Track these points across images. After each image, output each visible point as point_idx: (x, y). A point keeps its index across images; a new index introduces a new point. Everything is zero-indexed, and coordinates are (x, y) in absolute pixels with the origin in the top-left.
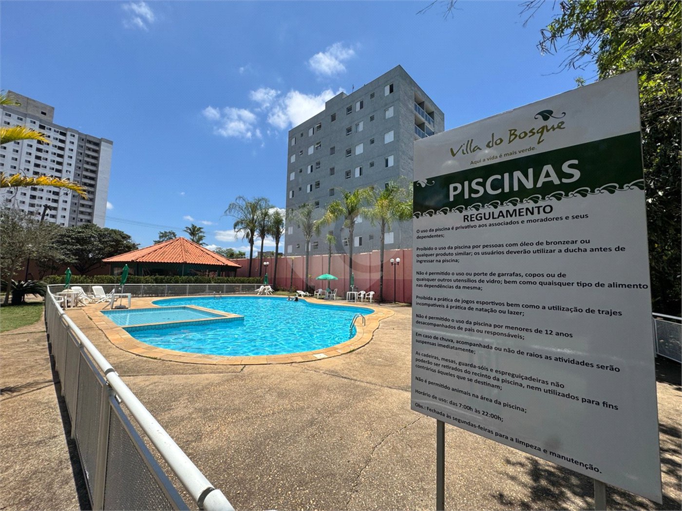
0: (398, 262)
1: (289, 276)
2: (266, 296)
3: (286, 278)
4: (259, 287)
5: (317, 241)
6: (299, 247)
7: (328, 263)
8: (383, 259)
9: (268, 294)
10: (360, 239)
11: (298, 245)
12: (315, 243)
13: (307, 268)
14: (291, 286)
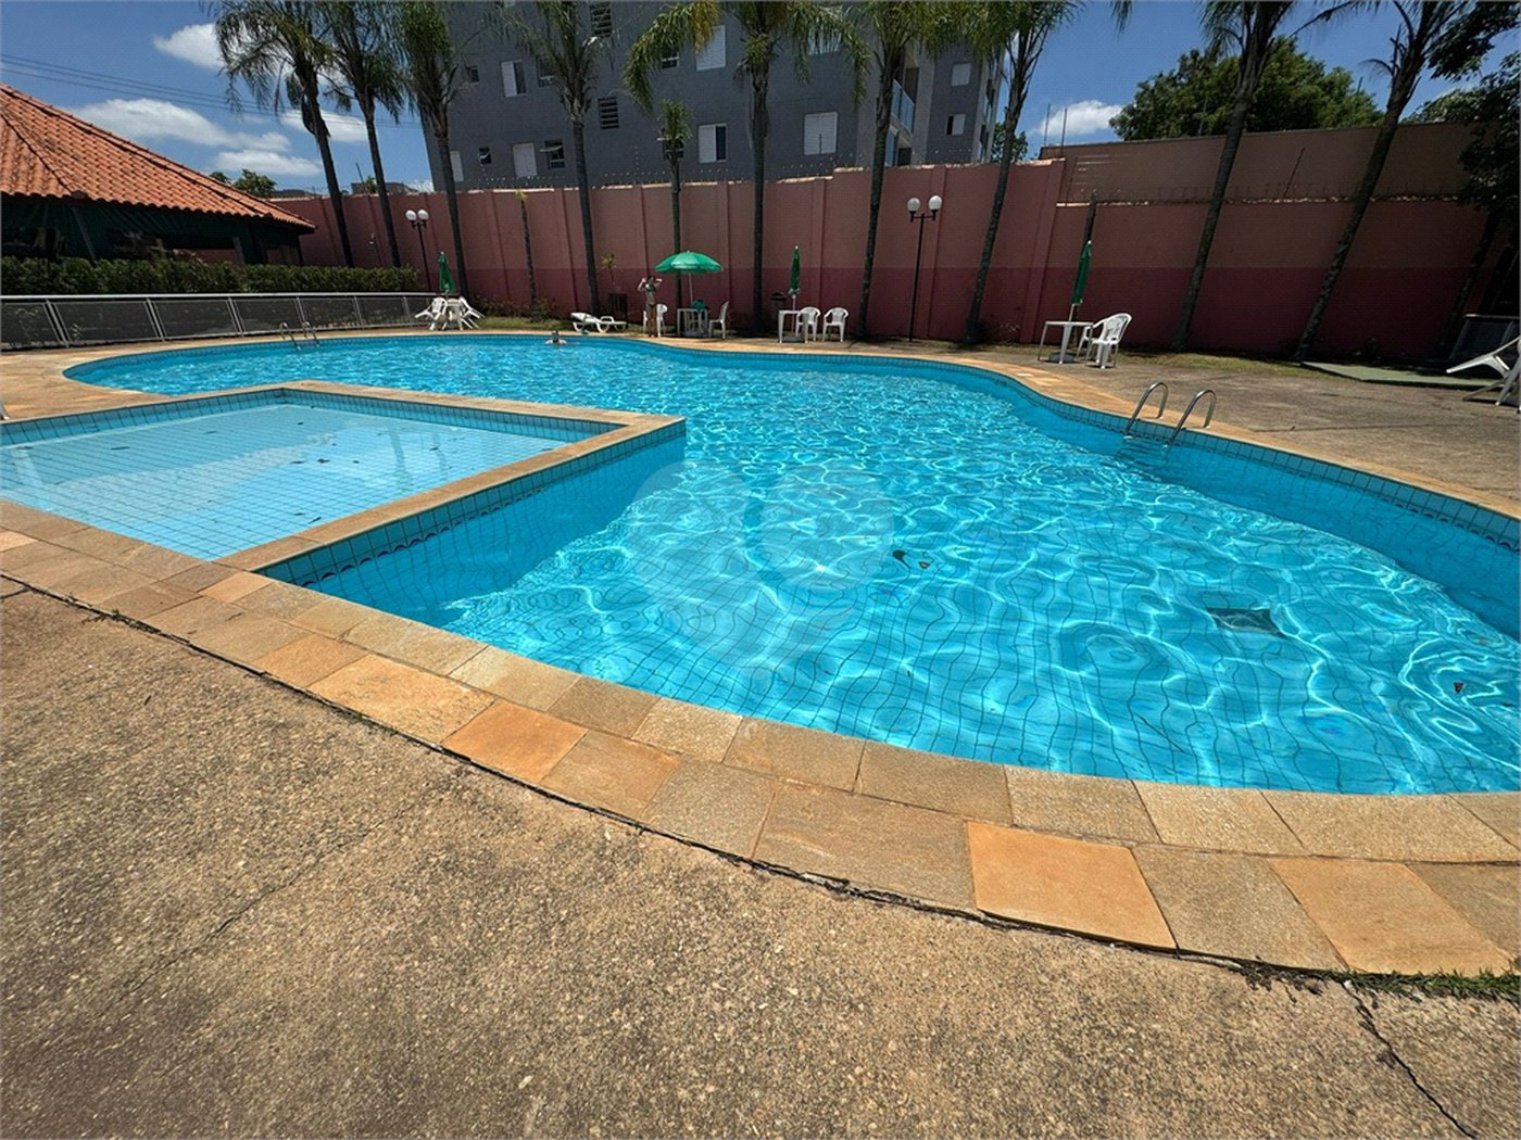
0: (935, 211)
1: (518, 261)
2: (462, 332)
3: (505, 271)
4: (426, 304)
5: (555, 138)
6: (488, 160)
7: (671, 215)
8: (879, 199)
9: (466, 328)
10: (720, 133)
11: (484, 151)
12: (548, 144)
13: (589, 235)
14: (534, 297)
